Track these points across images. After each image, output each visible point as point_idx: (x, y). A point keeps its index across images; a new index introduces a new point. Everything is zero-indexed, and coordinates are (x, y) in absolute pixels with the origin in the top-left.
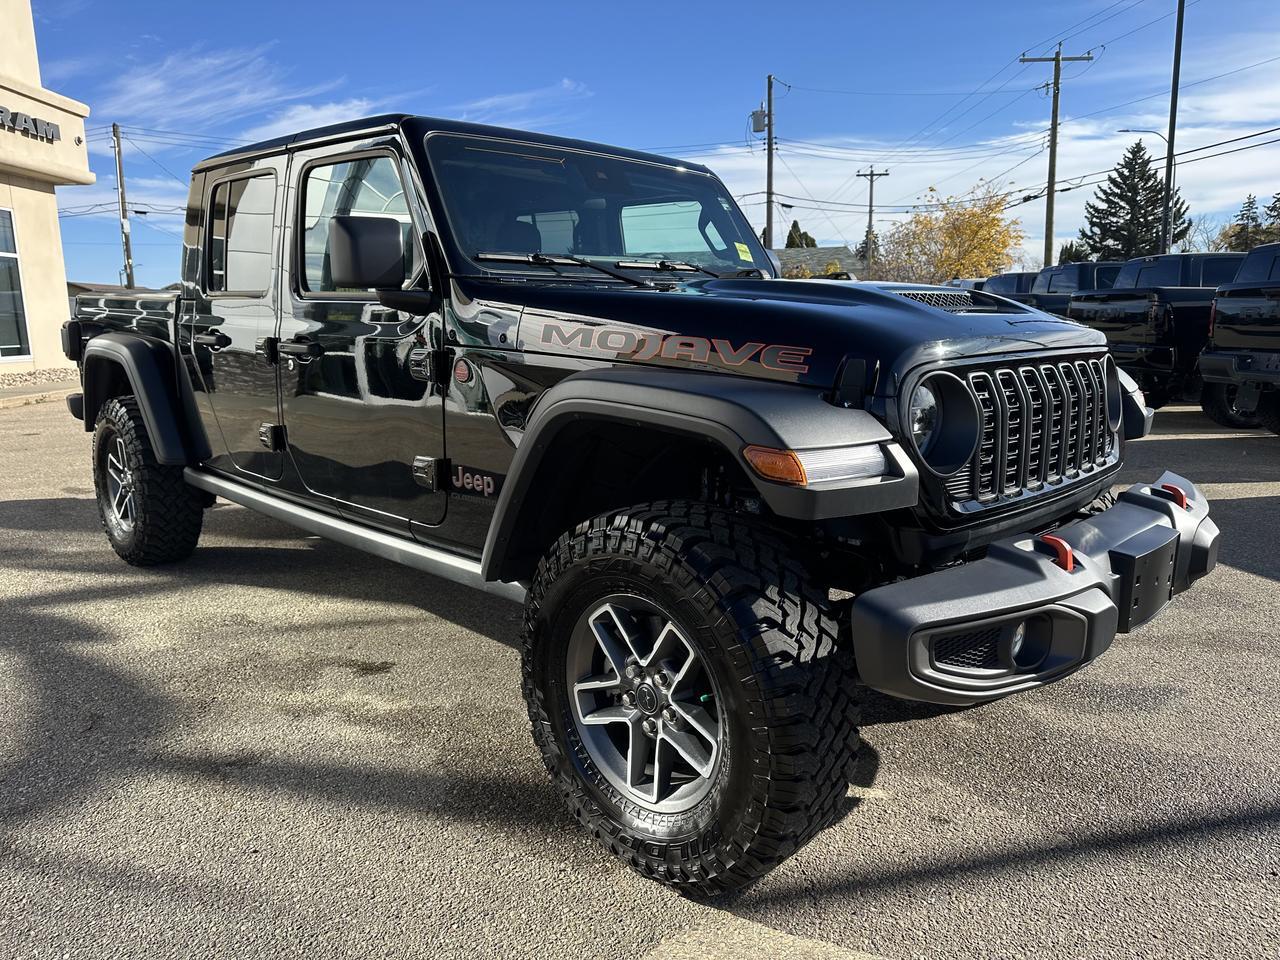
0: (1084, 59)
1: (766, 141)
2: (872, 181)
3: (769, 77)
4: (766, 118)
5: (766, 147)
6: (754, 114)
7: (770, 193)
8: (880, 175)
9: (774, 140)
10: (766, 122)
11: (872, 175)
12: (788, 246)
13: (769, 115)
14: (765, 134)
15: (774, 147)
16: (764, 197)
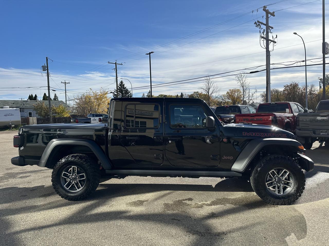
0: (121, 64)
1: (47, 74)
2: (65, 85)
3: (47, 58)
4: (46, 68)
5: (47, 75)
6: (42, 66)
7: (49, 87)
8: (68, 83)
9: (49, 74)
10: (46, 69)
11: (65, 83)
12: (43, 100)
13: (47, 67)
14: (46, 72)
15: (49, 75)
16: (47, 88)
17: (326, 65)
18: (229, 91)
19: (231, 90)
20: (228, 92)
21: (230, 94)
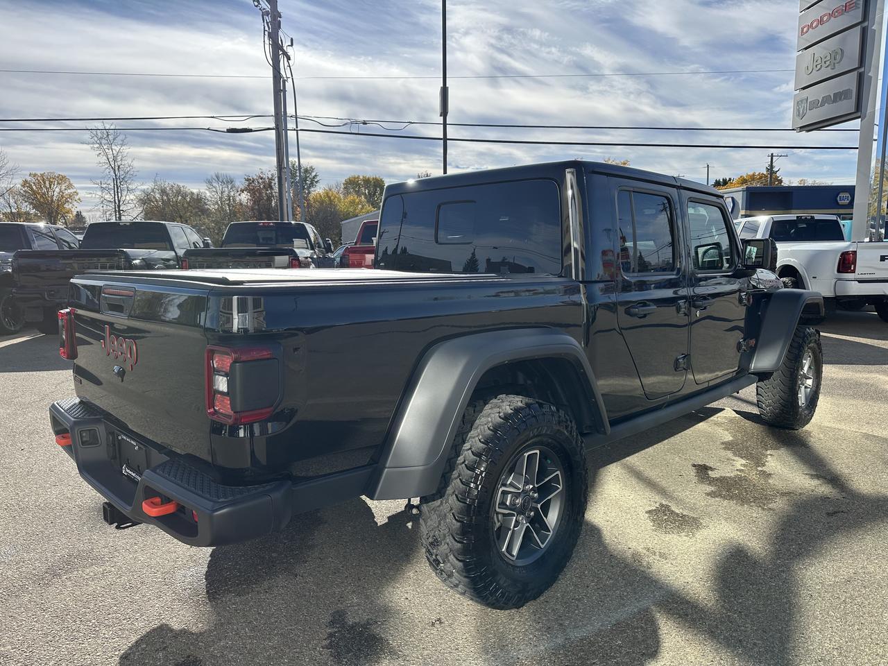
17: (448, 141)
18: (29, 179)
19: (35, 175)
20: (26, 181)
21: (34, 187)
